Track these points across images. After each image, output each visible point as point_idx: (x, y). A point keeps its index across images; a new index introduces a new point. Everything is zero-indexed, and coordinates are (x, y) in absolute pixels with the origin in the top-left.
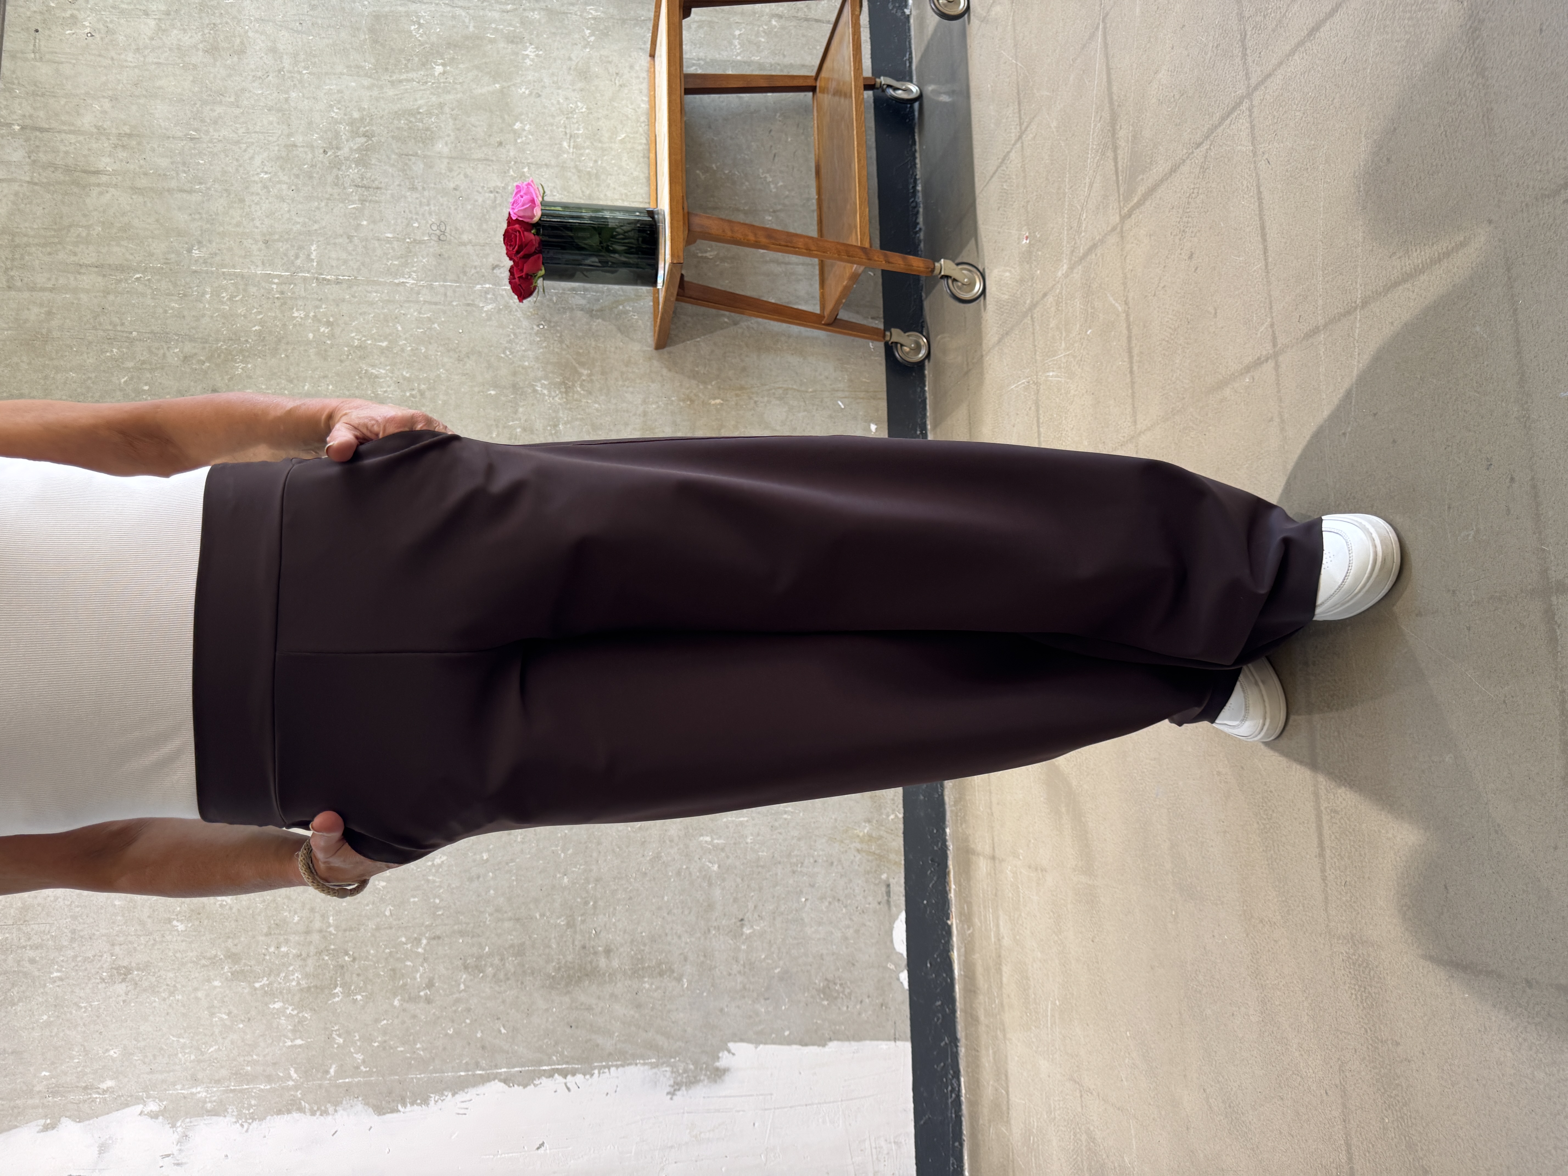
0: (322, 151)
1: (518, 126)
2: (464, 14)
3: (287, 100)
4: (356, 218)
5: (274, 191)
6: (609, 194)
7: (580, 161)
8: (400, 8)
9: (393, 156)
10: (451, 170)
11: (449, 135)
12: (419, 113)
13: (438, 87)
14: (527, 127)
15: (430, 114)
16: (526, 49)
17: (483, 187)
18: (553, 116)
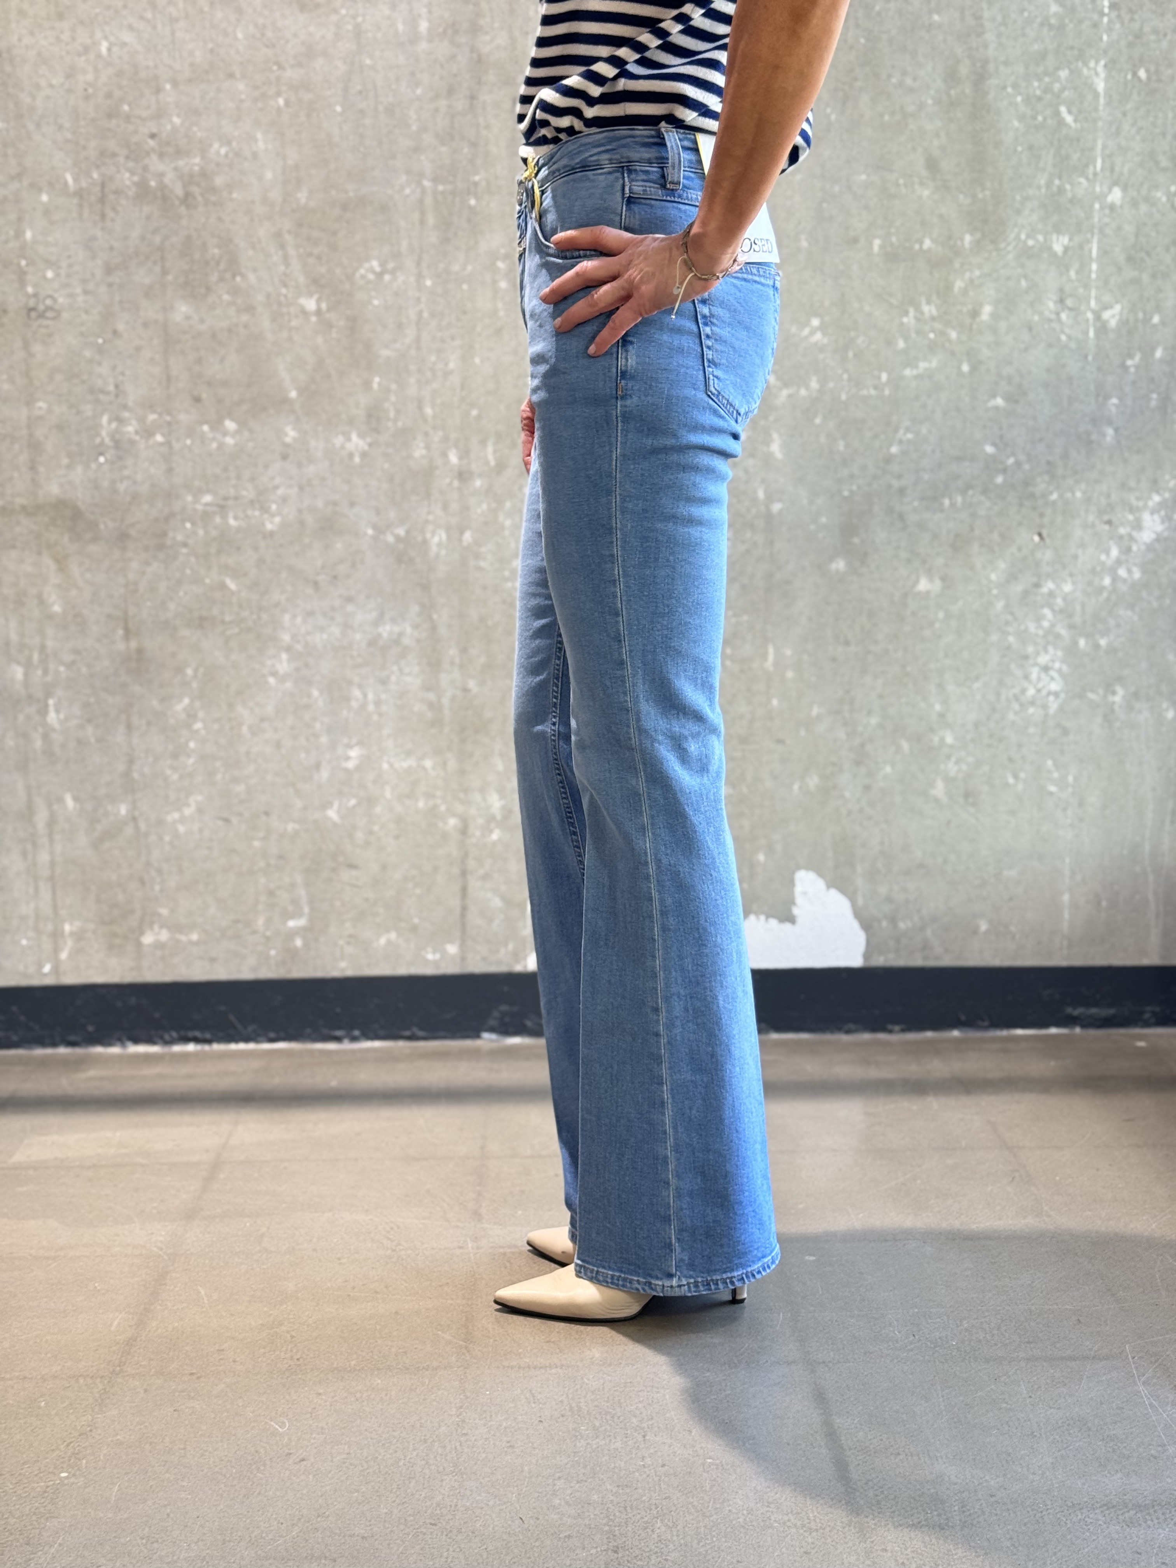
0: (155, 130)
1: (230, 425)
2: (408, 341)
3: (231, 76)
4: (51, 185)
5: (81, 62)
6: (134, 565)
7: (183, 521)
8: (404, 244)
9: (157, 239)
10: (145, 325)
11: (202, 321)
12: (234, 276)
13: (279, 304)
14: (229, 441)
15: (235, 291)
16: (361, 436)
17: (123, 374)
18: (252, 479)
